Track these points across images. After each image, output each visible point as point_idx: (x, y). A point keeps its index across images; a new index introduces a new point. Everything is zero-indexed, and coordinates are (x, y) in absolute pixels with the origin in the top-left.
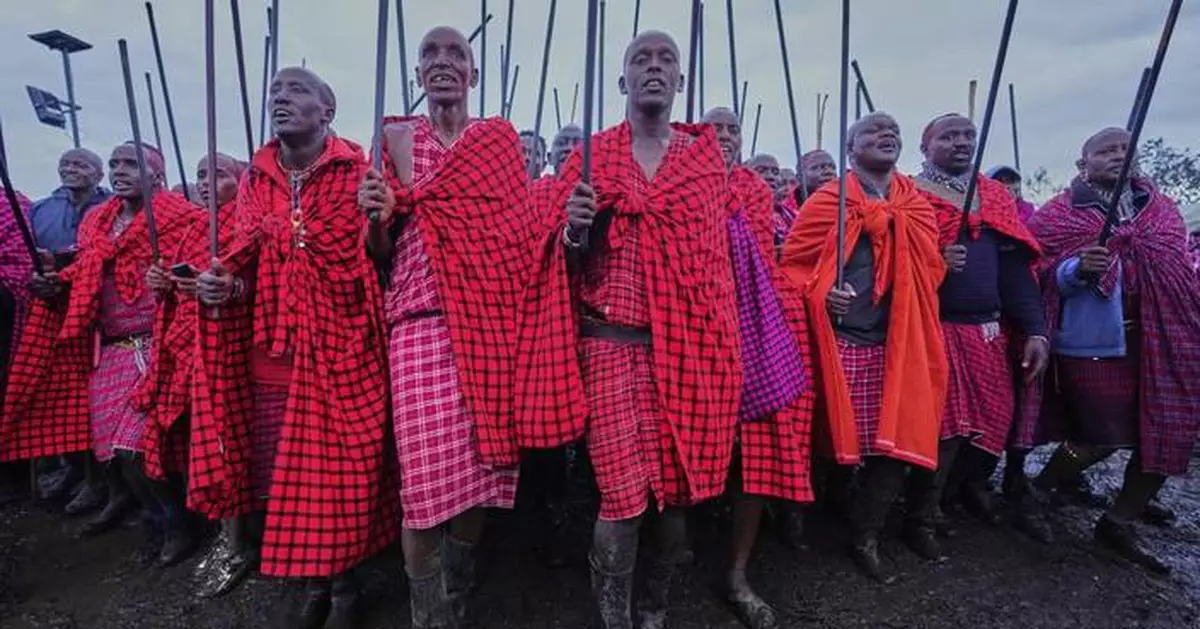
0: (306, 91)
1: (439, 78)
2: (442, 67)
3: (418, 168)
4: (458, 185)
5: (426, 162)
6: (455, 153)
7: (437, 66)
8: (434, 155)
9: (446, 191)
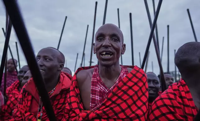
0: (51, 60)
1: (104, 53)
2: (106, 47)
3: (93, 101)
4: (114, 111)
5: (98, 98)
6: (113, 92)
7: (104, 46)
8: (102, 94)
9: (107, 115)
